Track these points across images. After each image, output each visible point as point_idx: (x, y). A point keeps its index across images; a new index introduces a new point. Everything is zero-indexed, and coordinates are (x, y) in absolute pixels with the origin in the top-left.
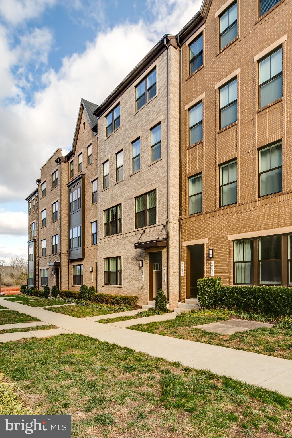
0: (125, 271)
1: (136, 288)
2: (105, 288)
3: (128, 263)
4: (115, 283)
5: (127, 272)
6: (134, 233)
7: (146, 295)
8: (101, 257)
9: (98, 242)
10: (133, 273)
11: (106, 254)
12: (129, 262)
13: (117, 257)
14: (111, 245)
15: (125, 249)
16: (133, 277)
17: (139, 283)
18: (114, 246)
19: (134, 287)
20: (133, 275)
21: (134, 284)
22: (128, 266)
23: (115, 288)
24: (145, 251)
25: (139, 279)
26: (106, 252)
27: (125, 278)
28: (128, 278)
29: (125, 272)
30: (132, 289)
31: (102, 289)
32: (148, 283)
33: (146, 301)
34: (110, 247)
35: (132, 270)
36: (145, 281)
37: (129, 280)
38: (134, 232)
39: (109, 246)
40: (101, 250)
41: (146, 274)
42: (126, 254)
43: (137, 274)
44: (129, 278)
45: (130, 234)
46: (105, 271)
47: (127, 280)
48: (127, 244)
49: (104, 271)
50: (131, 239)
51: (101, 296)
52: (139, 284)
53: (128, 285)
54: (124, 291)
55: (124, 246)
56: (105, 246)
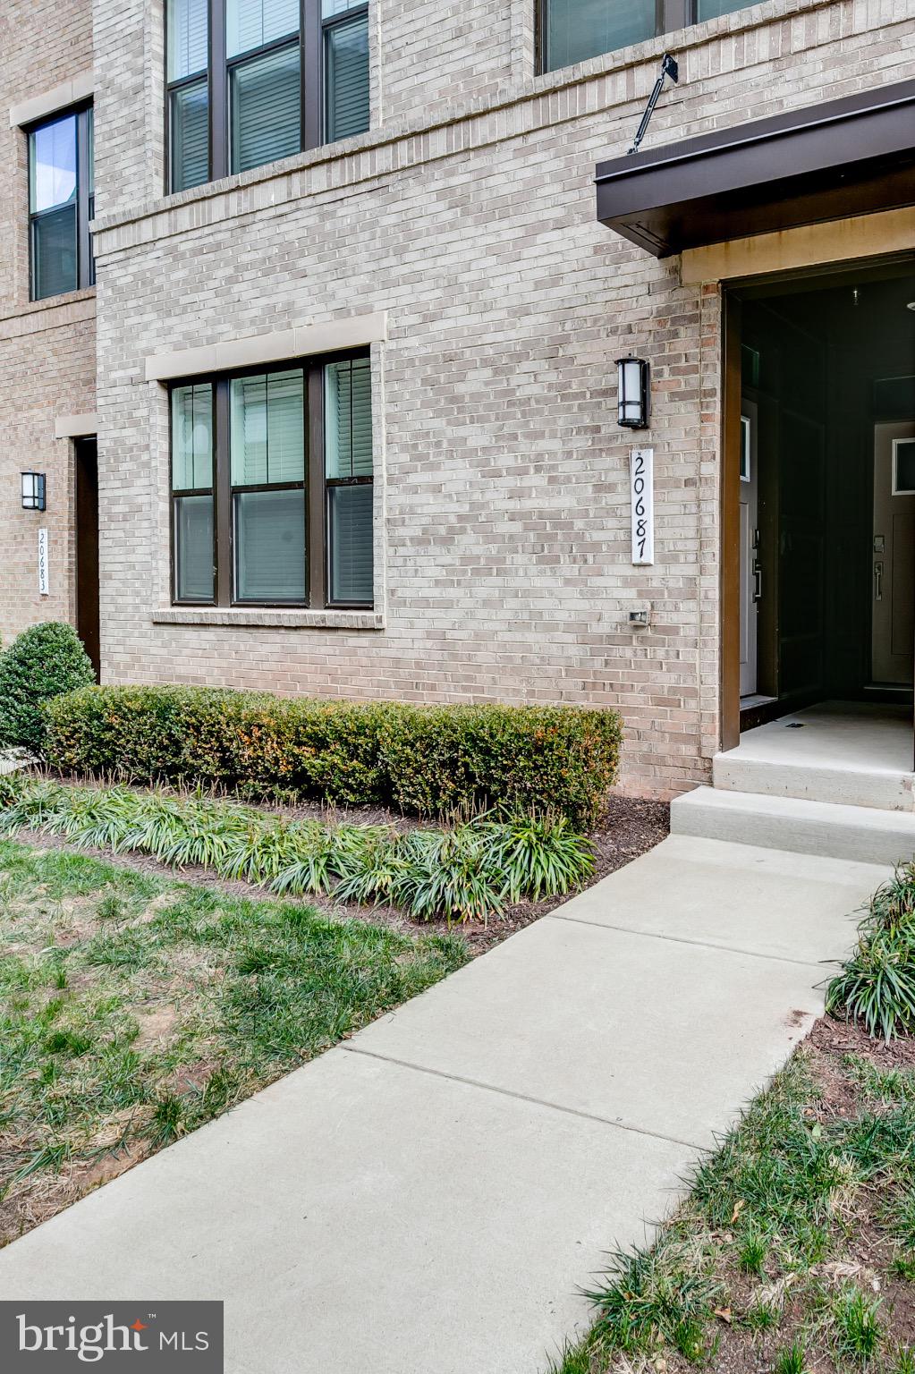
0: (413, 479)
1: (551, 627)
2: (189, 634)
3: (454, 399)
4: (297, 591)
5: (437, 489)
6: (523, 118)
7: (693, 693)
8: (134, 372)
9: (103, 245)
10: (516, 494)
11: (191, 340)
12: (460, 388)
13: (312, 365)
14: (245, 258)
15: (416, 278)
16: (505, 527)
17: (597, 582)
18: (285, 262)
19: (537, 621)
20: (513, 505)
21: (527, 593)
22: (452, 432)
23: (294, 637)
24: (675, 271)
25: (596, 546)
26: (181, 325)
27: (419, 542)
28: (447, 541)
29: (414, 490)
30: (501, 637)
31: (157, 644)
32: (711, 584)
33: (689, 750)
34: (231, 280)
35: (505, 460)
36: (667, 558)
37: (466, 560)
38: (528, 108)
39: (230, 271)
40: (140, 311)
41: (687, 494)
42: (430, 318)
43: (564, 502)
44: (469, 542)
45: (481, 131)
46: (176, 496)
47: (433, 563)
48: (441, 230)
49: (165, 493)
50: (483, 175)
51: (163, 714)
52: (593, 594)
53: (448, 605)
54: (397, 661)
55: (401, 251)
56: (180, 274)
